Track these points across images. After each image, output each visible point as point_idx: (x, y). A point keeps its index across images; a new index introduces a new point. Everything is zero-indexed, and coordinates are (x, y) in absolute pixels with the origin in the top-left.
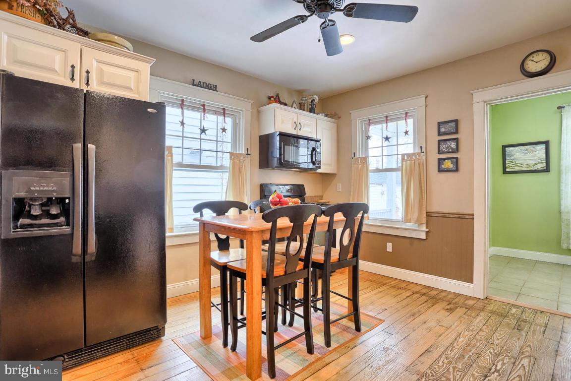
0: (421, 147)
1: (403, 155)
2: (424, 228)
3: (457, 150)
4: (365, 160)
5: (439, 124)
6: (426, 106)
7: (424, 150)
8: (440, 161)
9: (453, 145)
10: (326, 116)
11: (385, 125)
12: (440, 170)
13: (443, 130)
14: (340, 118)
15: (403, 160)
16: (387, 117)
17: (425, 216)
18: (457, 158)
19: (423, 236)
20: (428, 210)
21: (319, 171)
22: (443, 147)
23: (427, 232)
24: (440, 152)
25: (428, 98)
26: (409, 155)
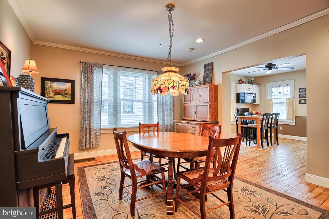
0: (293, 96)
1: (286, 98)
2: (294, 121)
3: (306, 97)
4: (271, 99)
5: (300, 89)
6: (295, 83)
7: (294, 97)
8: (300, 101)
9: (305, 95)
10: (256, 85)
11: (279, 88)
12: (300, 103)
13: (301, 91)
14: (260, 85)
15: (286, 100)
16: (280, 85)
17: (295, 118)
18: (306, 100)
19: (294, 124)
20: (296, 116)
21: (255, 103)
22: (301, 96)
23: (295, 123)
24: (300, 97)
25: (296, 81)
26: (289, 99)
